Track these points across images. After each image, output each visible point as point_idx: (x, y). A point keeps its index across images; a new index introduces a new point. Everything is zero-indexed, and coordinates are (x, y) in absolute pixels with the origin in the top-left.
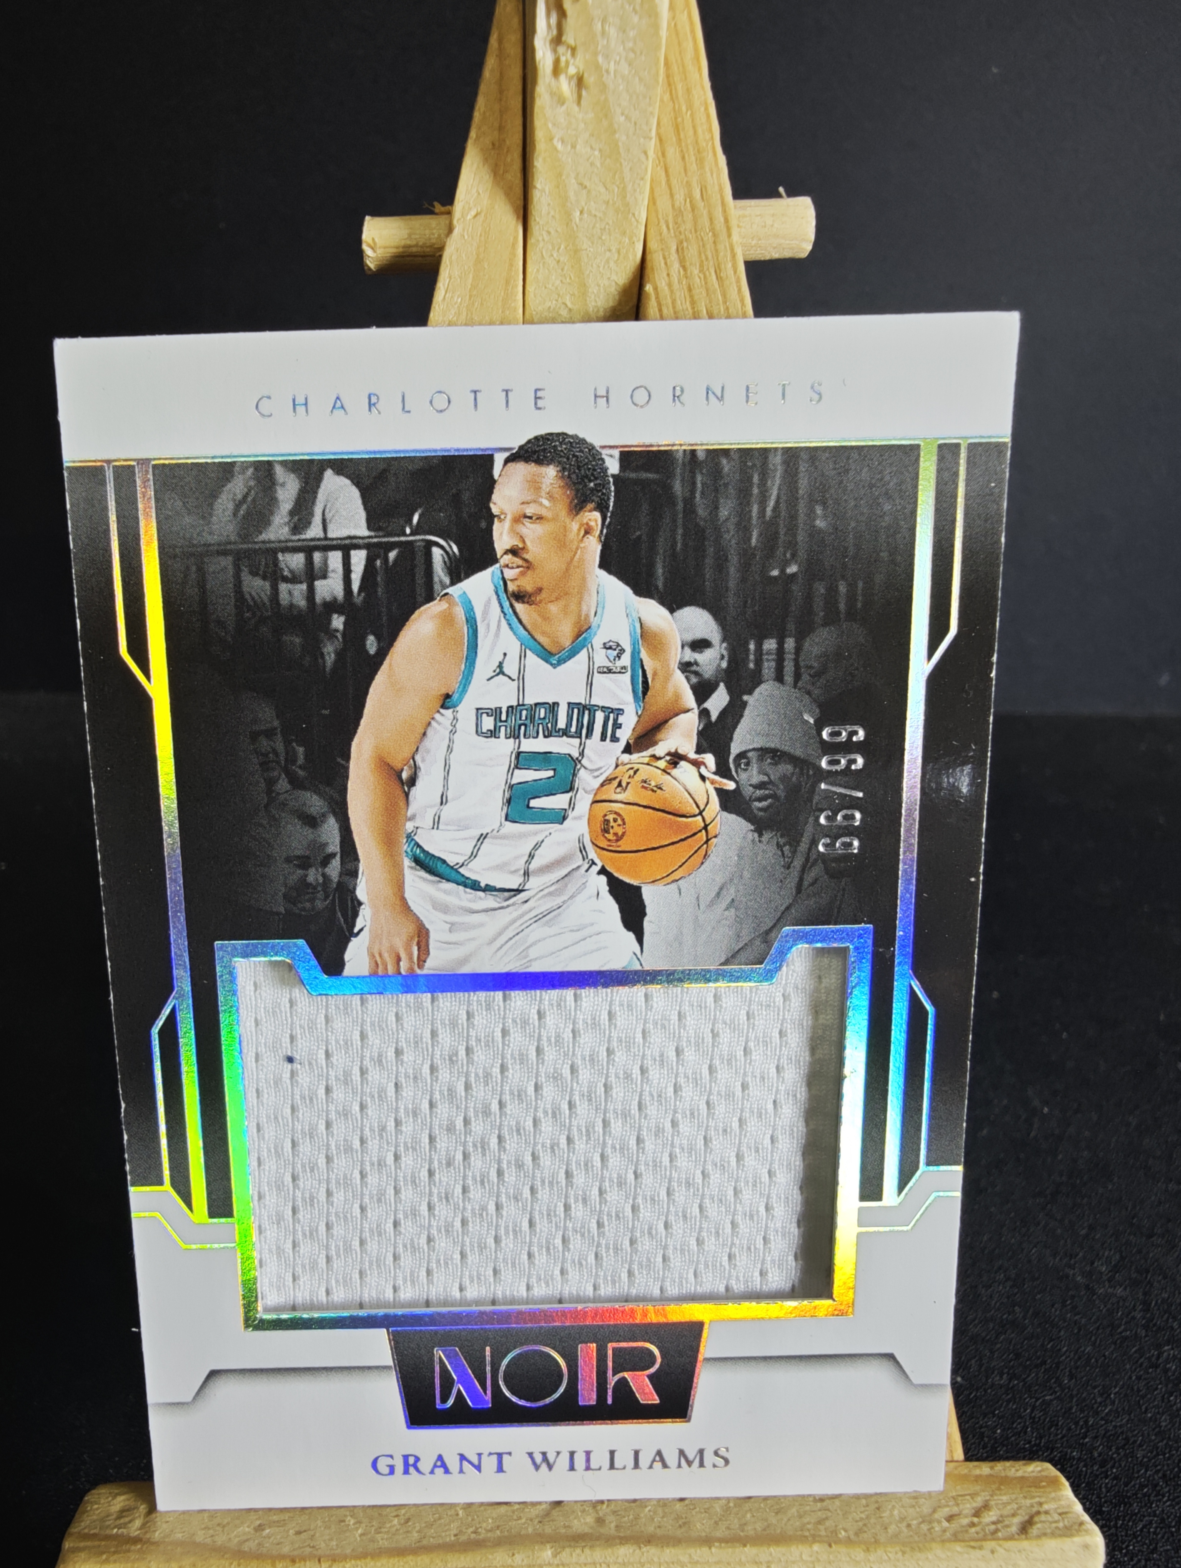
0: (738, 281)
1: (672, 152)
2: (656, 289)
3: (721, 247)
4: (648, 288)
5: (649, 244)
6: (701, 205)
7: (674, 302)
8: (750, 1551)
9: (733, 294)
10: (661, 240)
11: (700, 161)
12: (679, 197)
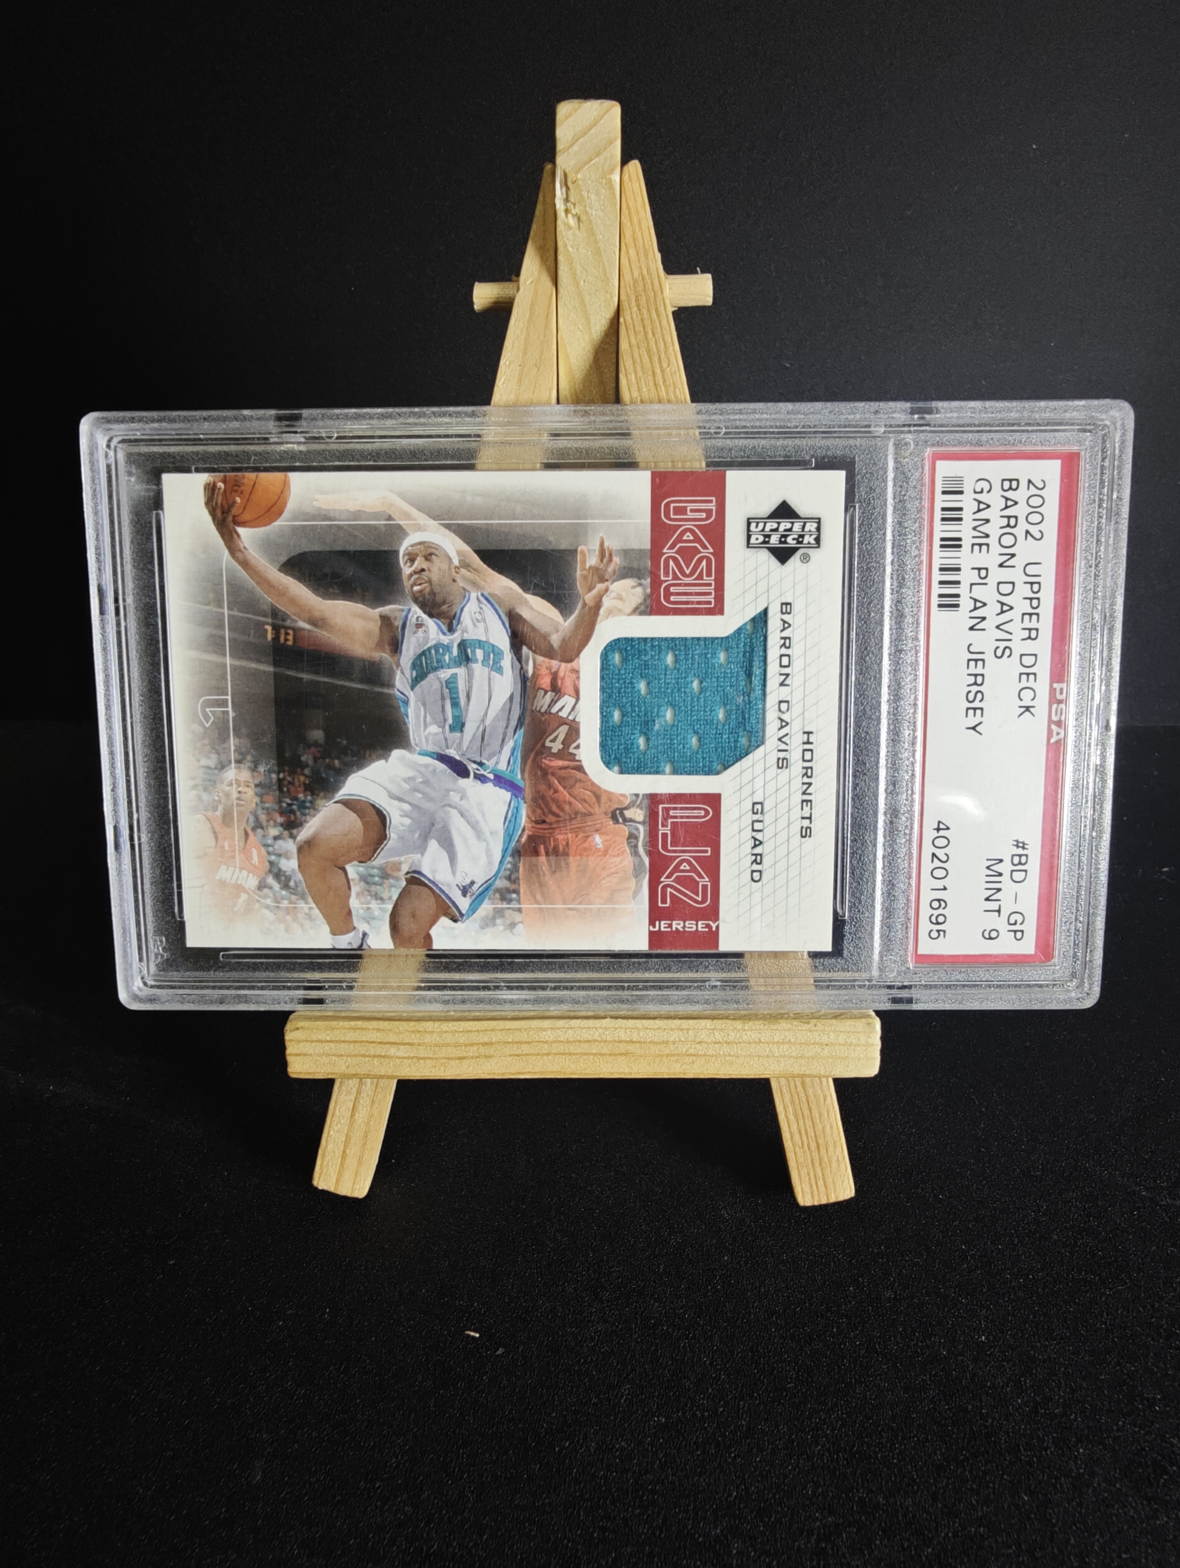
0: (667, 316)
1: (632, 252)
2: (625, 320)
3: (658, 299)
4: (621, 320)
5: (622, 298)
6: (647, 277)
7: (634, 326)
8: (677, 1022)
9: (664, 323)
10: (628, 296)
11: (646, 256)
12: (636, 274)
